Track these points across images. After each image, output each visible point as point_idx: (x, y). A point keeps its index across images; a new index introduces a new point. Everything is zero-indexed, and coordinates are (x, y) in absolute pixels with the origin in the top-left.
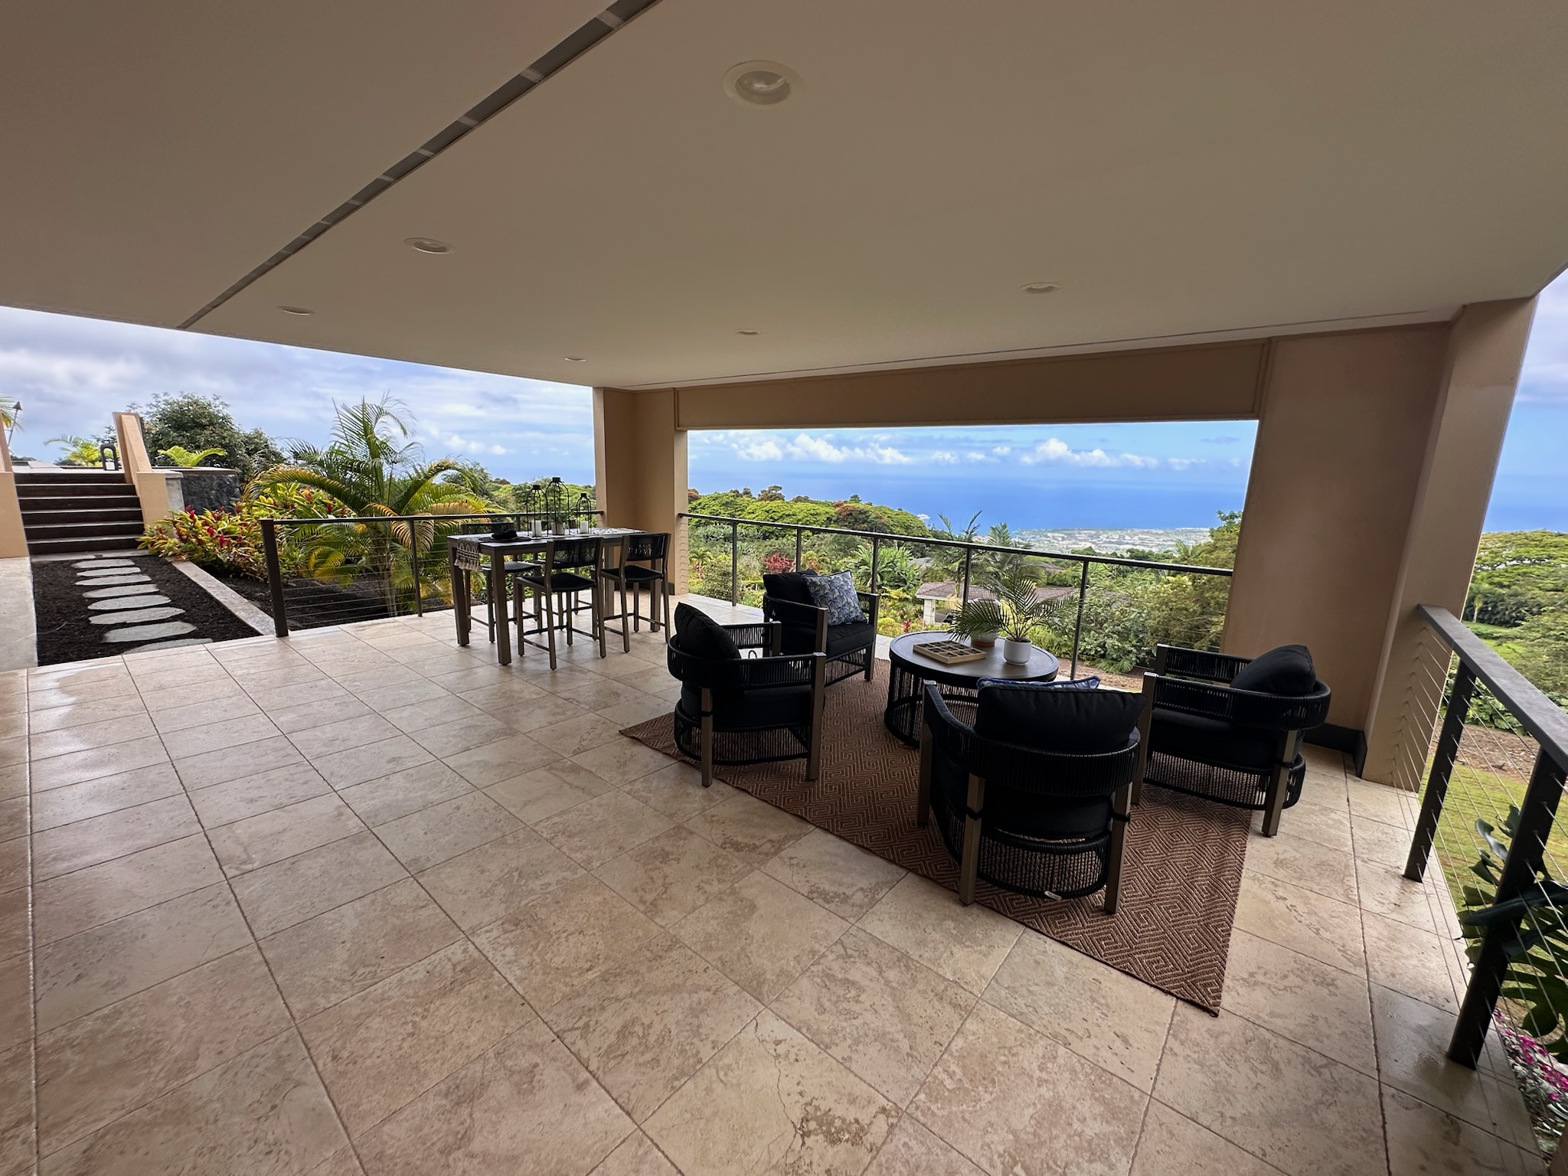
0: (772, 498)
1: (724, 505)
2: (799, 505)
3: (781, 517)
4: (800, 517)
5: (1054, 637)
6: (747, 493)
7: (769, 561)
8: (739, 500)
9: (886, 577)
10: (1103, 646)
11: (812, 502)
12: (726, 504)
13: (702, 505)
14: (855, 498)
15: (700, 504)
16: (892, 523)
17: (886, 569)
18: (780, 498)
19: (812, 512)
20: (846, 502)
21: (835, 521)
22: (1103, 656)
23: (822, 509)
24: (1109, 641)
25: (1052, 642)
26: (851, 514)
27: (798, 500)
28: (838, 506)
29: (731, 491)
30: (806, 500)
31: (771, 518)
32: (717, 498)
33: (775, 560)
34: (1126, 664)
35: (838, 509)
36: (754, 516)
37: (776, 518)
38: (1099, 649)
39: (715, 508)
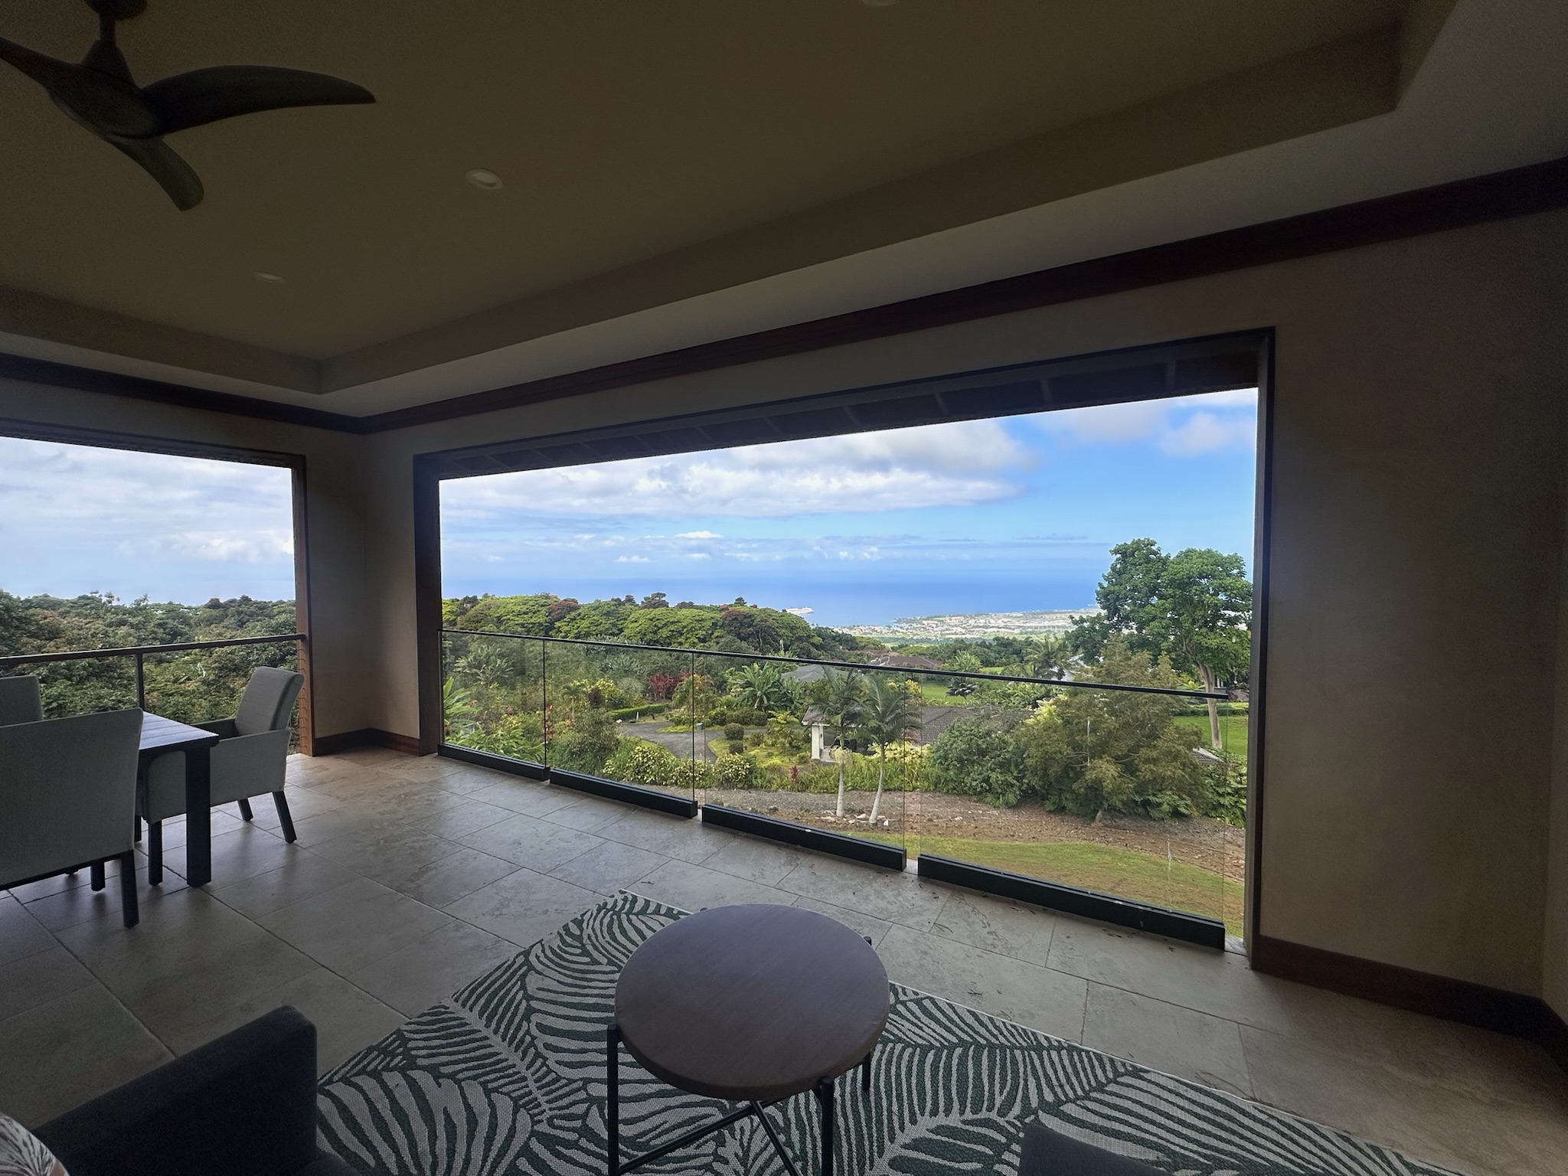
0: (656, 606)
1: (605, 614)
2: (684, 611)
3: (665, 624)
4: (684, 624)
5: (940, 773)
6: (630, 600)
7: (652, 681)
8: (621, 609)
9: (773, 697)
10: (987, 780)
11: (697, 608)
12: (608, 614)
13: (582, 615)
14: (740, 601)
15: (579, 615)
16: (777, 625)
17: (772, 690)
18: (665, 605)
19: (697, 618)
20: (731, 605)
21: (721, 626)
22: (989, 791)
23: (707, 615)
24: (993, 775)
25: (938, 777)
26: (736, 619)
27: (682, 606)
28: (723, 610)
29: (613, 600)
30: (691, 605)
31: (655, 626)
32: (597, 608)
33: (659, 679)
34: (1011, 798)
35: (724, 613)
36: (637, 624)
37: (660, 625)
38: (985, 785)
39: (595, 618)
